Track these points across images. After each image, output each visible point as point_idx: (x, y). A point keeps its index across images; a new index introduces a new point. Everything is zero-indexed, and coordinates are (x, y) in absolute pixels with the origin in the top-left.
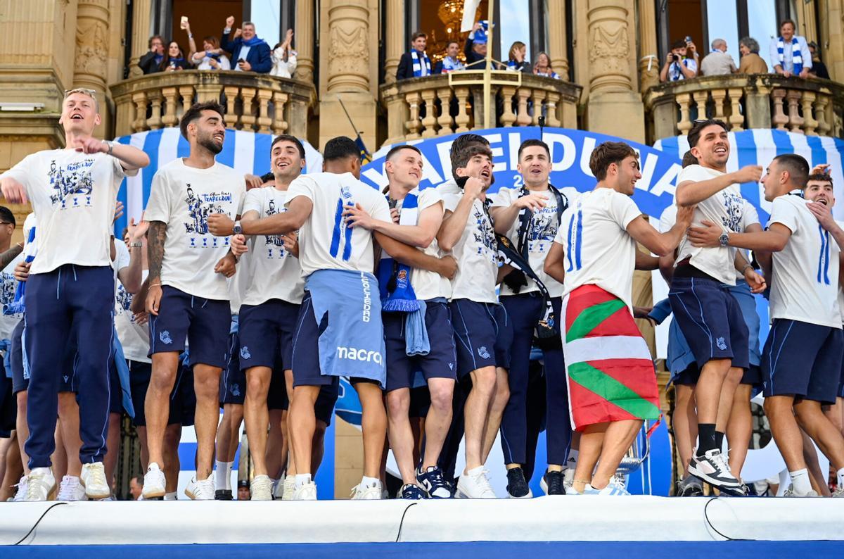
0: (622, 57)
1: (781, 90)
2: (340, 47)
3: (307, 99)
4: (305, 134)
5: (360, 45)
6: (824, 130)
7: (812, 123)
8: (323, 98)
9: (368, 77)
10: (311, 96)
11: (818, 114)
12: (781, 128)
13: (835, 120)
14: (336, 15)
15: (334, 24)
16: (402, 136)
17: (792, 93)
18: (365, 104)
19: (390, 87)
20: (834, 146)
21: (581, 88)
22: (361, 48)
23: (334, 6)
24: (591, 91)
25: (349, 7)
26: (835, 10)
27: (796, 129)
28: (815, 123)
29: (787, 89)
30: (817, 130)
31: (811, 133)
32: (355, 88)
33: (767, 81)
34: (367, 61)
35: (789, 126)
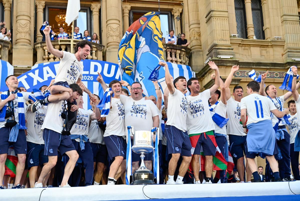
0: (118, 36)
1: (169, 49)
2: (20, 29)
3: (8, 47)
4: (7, 59)
5: (27, 29)
6: (183, 63)
7: (179, 60)
8: (14, 47)
9: (30, 40)
10: (10, 46)
11: (181, 57)
12: (169, 62)
13: (187, 60)
14: (19, 18)
15: (18, 21)
16: (42, 61)
17: (173, 50)
18: (29, 49)
19: (38, 44)
20: (186, 68)
21: (104, 46)
22: (28, 30)
23: (18, 15)
24: (107, 47)
25: (24, 15)
26: (187, 23)
27: (174, 62)
28: (180, 60)
29: (171, 49)
30: (181, 63)
31: (179, 63)
32: (25, 44)
33: (165, 46)
34: (30, 35)
35: (172, 61)
